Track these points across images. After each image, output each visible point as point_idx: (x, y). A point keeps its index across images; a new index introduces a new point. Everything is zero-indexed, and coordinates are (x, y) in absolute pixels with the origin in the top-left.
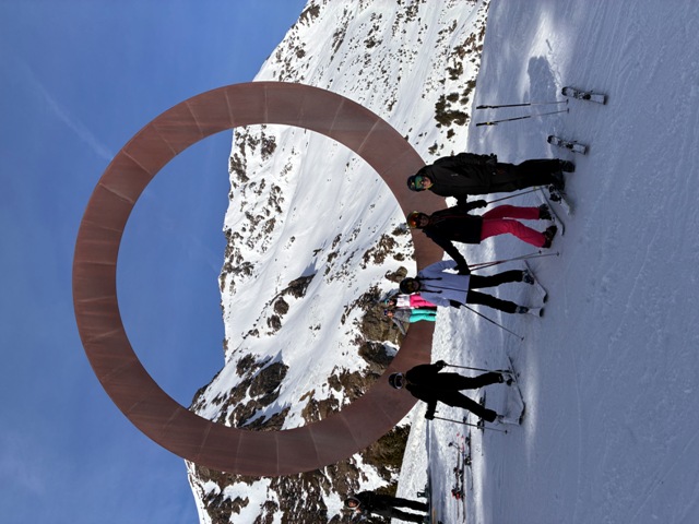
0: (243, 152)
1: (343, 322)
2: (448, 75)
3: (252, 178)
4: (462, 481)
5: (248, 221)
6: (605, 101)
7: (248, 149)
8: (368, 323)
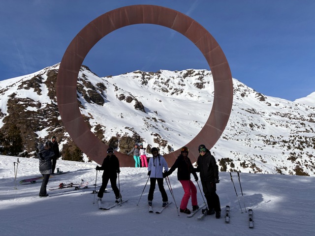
0: (196, 75)
1: (126, 128)
2: (242, 162)
3: (185, 80)
4: (68, 187)
5: (166, 80)
6: (251, 228)
7: (198, 77)
8: (127, 139)
